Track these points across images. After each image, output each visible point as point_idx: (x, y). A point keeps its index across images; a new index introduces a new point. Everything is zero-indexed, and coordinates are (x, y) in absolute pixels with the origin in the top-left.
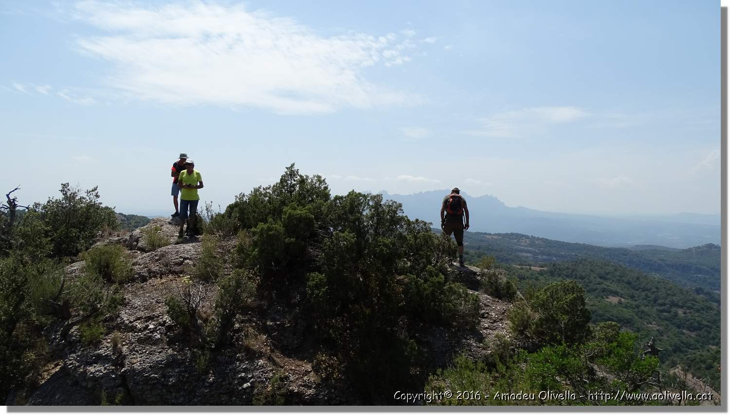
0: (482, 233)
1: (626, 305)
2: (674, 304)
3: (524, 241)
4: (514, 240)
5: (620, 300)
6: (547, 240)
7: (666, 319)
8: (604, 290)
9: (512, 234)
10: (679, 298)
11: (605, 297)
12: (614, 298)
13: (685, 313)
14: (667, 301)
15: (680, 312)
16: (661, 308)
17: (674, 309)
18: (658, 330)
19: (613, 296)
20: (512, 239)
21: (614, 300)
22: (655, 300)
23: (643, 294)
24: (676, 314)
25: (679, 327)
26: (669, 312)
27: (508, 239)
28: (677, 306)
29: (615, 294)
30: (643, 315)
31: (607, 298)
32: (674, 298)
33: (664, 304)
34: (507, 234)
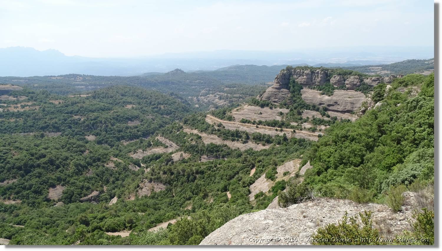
0: (48, 76)
1: (136, 108)
2: (159, 104)
3: (79, 78)
4: (72, 79)
5: (133, 106)
6: (93, 76)
7: (156, 112)
8: (124, 102)
9: (70, 75)
10: (161, 100)
11: (125, 106)
12: (129, 106)
13: (164, 107)
14: (156, 103)
15: (162, 107)
16: (154, 106)
17: (159, 106)
18: (152, 119)
19: (129, 105)
20: (71, 78)
21: (129, 107)
22: (150, 103)
23: (145, 100)
24: (160, 108)
25: (162, 114)
26: (157, 108)
27: (68, 78)
28: (160, 104)
29: (130, 103)
30: (144, 112)
31: (126, 106)
32: (159, 100)
33: (155, 104)
34: (67, 75)
